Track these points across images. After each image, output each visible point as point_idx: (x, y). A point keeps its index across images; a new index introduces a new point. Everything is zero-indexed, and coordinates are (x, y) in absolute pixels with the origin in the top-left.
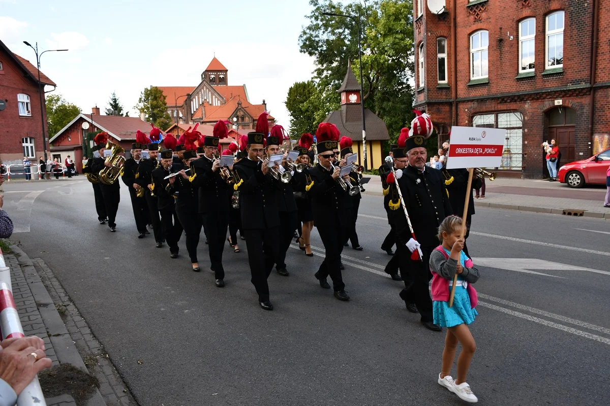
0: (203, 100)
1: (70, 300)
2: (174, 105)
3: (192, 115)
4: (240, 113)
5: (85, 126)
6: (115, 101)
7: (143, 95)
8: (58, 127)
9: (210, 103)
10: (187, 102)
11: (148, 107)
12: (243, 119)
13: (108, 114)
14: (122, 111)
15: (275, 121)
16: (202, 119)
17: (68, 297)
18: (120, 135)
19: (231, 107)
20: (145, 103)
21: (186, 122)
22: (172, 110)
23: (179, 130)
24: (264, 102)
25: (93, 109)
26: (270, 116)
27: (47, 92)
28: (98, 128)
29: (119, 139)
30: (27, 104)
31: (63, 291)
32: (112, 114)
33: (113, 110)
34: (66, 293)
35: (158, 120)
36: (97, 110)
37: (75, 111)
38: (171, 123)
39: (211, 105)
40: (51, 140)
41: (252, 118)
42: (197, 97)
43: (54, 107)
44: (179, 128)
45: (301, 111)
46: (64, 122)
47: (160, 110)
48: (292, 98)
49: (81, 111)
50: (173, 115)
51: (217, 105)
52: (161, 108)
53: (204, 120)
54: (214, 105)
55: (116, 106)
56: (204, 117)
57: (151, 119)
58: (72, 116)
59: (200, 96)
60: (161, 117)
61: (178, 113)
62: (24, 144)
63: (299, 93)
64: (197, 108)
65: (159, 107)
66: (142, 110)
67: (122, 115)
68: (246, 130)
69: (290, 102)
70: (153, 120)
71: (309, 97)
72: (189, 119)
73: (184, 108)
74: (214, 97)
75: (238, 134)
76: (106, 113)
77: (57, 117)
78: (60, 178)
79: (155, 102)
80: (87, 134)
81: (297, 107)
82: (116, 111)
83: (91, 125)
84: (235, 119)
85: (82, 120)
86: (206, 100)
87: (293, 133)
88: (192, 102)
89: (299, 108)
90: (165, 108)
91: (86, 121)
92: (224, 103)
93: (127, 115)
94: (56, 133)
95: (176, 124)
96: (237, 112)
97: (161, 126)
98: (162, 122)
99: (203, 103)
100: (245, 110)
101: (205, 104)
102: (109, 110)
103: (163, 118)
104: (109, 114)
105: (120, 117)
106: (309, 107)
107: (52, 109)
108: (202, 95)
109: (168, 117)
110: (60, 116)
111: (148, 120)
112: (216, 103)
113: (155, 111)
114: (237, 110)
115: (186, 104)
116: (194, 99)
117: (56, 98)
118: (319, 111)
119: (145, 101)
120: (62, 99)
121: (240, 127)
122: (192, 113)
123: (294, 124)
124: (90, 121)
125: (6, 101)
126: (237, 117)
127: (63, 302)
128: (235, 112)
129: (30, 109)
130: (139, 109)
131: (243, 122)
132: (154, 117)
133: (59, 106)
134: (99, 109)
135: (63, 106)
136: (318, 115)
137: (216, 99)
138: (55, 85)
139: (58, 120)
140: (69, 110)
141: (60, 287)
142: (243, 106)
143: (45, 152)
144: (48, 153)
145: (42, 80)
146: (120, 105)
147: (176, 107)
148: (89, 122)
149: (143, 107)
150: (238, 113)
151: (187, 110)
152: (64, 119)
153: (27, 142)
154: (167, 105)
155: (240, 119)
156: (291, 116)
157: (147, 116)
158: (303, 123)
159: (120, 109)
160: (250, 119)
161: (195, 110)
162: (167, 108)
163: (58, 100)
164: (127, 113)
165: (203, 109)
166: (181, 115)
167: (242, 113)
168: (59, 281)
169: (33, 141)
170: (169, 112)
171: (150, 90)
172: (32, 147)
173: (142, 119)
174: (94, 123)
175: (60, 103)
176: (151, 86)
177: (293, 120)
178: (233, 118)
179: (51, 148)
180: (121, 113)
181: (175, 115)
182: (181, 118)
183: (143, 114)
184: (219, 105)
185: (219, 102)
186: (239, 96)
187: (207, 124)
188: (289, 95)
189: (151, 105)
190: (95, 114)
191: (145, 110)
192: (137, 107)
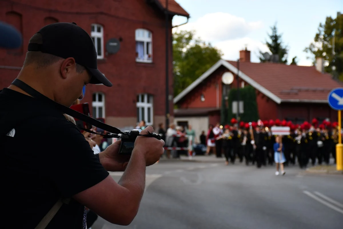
5: (228, 79)
6: (275, 38)
7: (322, 30)
8: (188, 80)
11: (330, 49)
14: (285, 55)
18: (279, 95)
20: (326, 43)
25: (240, 52)
27: (176, 26)
28: (246, 83)
29: (278, 100)
30: (148, 44)
32: (269, 60)
33: (271, 53)
36: (246, 54)
40: (176, 100)
43: (184, 50)
46: (197, 72)
49: (223, 55)
55: (276, 48)
57: (334, 68)
58: (208, 63)
62: (140, 104)
66: (318, 54)
67: (286, 61)
70: (337, 70)
76: (261, 59)
77: (188, 64)
78: (183, 158)
80: (229, 91)
82: (277, 56)
83: (237, 78)
85: (223, 69)
91: (227, 70)
93: (294, 63)
94: (184, 88)
102: (265, 54)
104: (265, 60)
107: (181, 52)
110: (192, 63)
111: (327, 70)
117: (187, 36)
119: (325, 39)
120: (195, 37)
124: (235, 70)
125: (121, 40)
129: (150, 52)
130: (314, 53)
132: (340, 65)
133: (192, 49)
134: (250, 52)
135: (197, 47)
138: (187, 16)
139: (188, 69)
140: (205, 54)
143: (166, 116)
144: (171, 118)
145: (171, 9)
146: (283, 46)
148: (233, 73)
149: (321, 49)
152: (198, 68)
153: (143, 101)
157: (327, 64)
159: (283, 52)
163: (190, 38)
164: (294, 60)
169: (151, 100)
171: (335, 20)
172: (149, 109)
173: (319, 68)
174: (241, 75)
175: (192, 44)
176: (338, 13)
179: (176, 111)
180: (283, 59)
183: (320, 61)
189: (336, 44)
190: (244, 60)
191: (324, 54)
192: (310, 49)
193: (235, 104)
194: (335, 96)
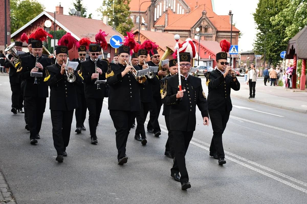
0: (167, 7)
1: (12, 196)
2: (138, 11)
3: (155, 22)
4: (204, 24)
5: (48, 24)
8: (21, 23)
9: (174, 11)
10: (151, 8)
11: (112, 11)
12: (206, 29)
13: (71, 15)
14: (85, 12)
15: (240, 34)
16: (164, 27)
17: (10, 193)
18: (80, 37)
19: (196, 16)
20: (109, 7)
21: (148, 28)
22: (135, 16)
23: (141, 36)
24: (230, 13)
25: (56, 7)
26: (235, 28)
28: (60, 28)
31: (6, 186)
32: (75, 15)
33: (76, 10)
34: (9, 188)
35: (120, 25)
36: (60, 9)
37: (39, 9)
38: (133, 29)
39: (174, 13)
40: (12, 35)
41: (216, 29)
42: (161, 4)
43: (18, 2)
44: (140, 34)
45: (271, 25)
46: (27, 18)
47: (123, 15)
48: (262, 9)
49: (45, 8)
50: (135, 21)
51: (180, 13)
52: (125, 12)
53: (167, 28)
54: (178, 13)
55: (79, 7)
56: (166, 24)
57: (113, 23)
58: (35, 13)
59: (165, 3)
60: (124, 22)
61: (140, 19)
63: (270, 4)
64: (160, 15)
65: (122, 12)
66: (105, 14)
67: (85, 16)
68: (208, 41)
69: (259, 13)
70: (115, 24)
71: (282, 9)
72: (152, 25)
73: (147, 15)
74: (178, 4)
75: (200, 45)
76: (69, 13)
77: (20, 12)
79: (119, 6)
80: (49, 32)
81: (266, 20)
82: (80, 12)
83: (54, 24)
84: (198, 29)
85: (44, 18)
86: (170, 7)
87: (259, 48)
88: (156, 9)
89: (269, 21)
90: (129, 13)
91: (48, 19)
92: (189, 11)
93: (90, 17)
94: (18, 28)
95: (138, 30)
96: (201, 22)
97: (122, 31)
98: (124, 27)
99: (166, 11)
100: (209, 20)
101: (169, 12)
102: (72, 10)
103: (125, 24)
105: (83, 18)
106: (281, 21)
107: (15, 4)
108: (166, 2)
109: (130, 23)
110: (23, 12)
111: (110, 23)
112: (181, 11)
113: (118, 15)
114: (201, 20)
115: (150, 11)
116: (158, 6)
118: (291, 24)
119: (108, 4)
121: (203, 38)
122: (155, 20)
123: (261, 38)
124: (53, 19)
126: (201, 27)
127: (4, 198)
128: (199, 22)
130: (102, 12)
131: (206, 33)
132: (117, 21)
133: (23, 2)
134: (62, 8)
136: (290, 31)
137: (181, 7)
139: (21, 15)
140: (32, 6)
141: (4, 181)
142: (208, 16)
146: (83, 6)
147: (140, 13)
148: (51, 21)
149: (107, 10)
150: (202, 24)
151: (150, 16)
152: (28, 15)
154: (130, 11)
155: (203, 30)
156: (258, 29)
157: (110, 20)
158: (270, 38)
159: (84, 11)
160: (214, 30)
161: (158, 17)
162: (130, 13)
164: (90, 15)
165: (166, 17)
166: (143, 21)
167: (206, 23)
168: (4, 176)
170: (132, 18)
173: (105, 22)
174: (57, 22)
177: (260, 34)
178: (196, 27)
180: (84, 15)
181: (138, 21)
182: (143, 24)
183: (105, 18)
184: (183, 13)
185: (183, 10)
186: (204, 5)
187: (169, 32)
188: (258, 7)
189: (115, 9)
190: (58, 13)
191: (108, 14)
192: (100, 10)
193: (52, 41)
194: (113, 39)
